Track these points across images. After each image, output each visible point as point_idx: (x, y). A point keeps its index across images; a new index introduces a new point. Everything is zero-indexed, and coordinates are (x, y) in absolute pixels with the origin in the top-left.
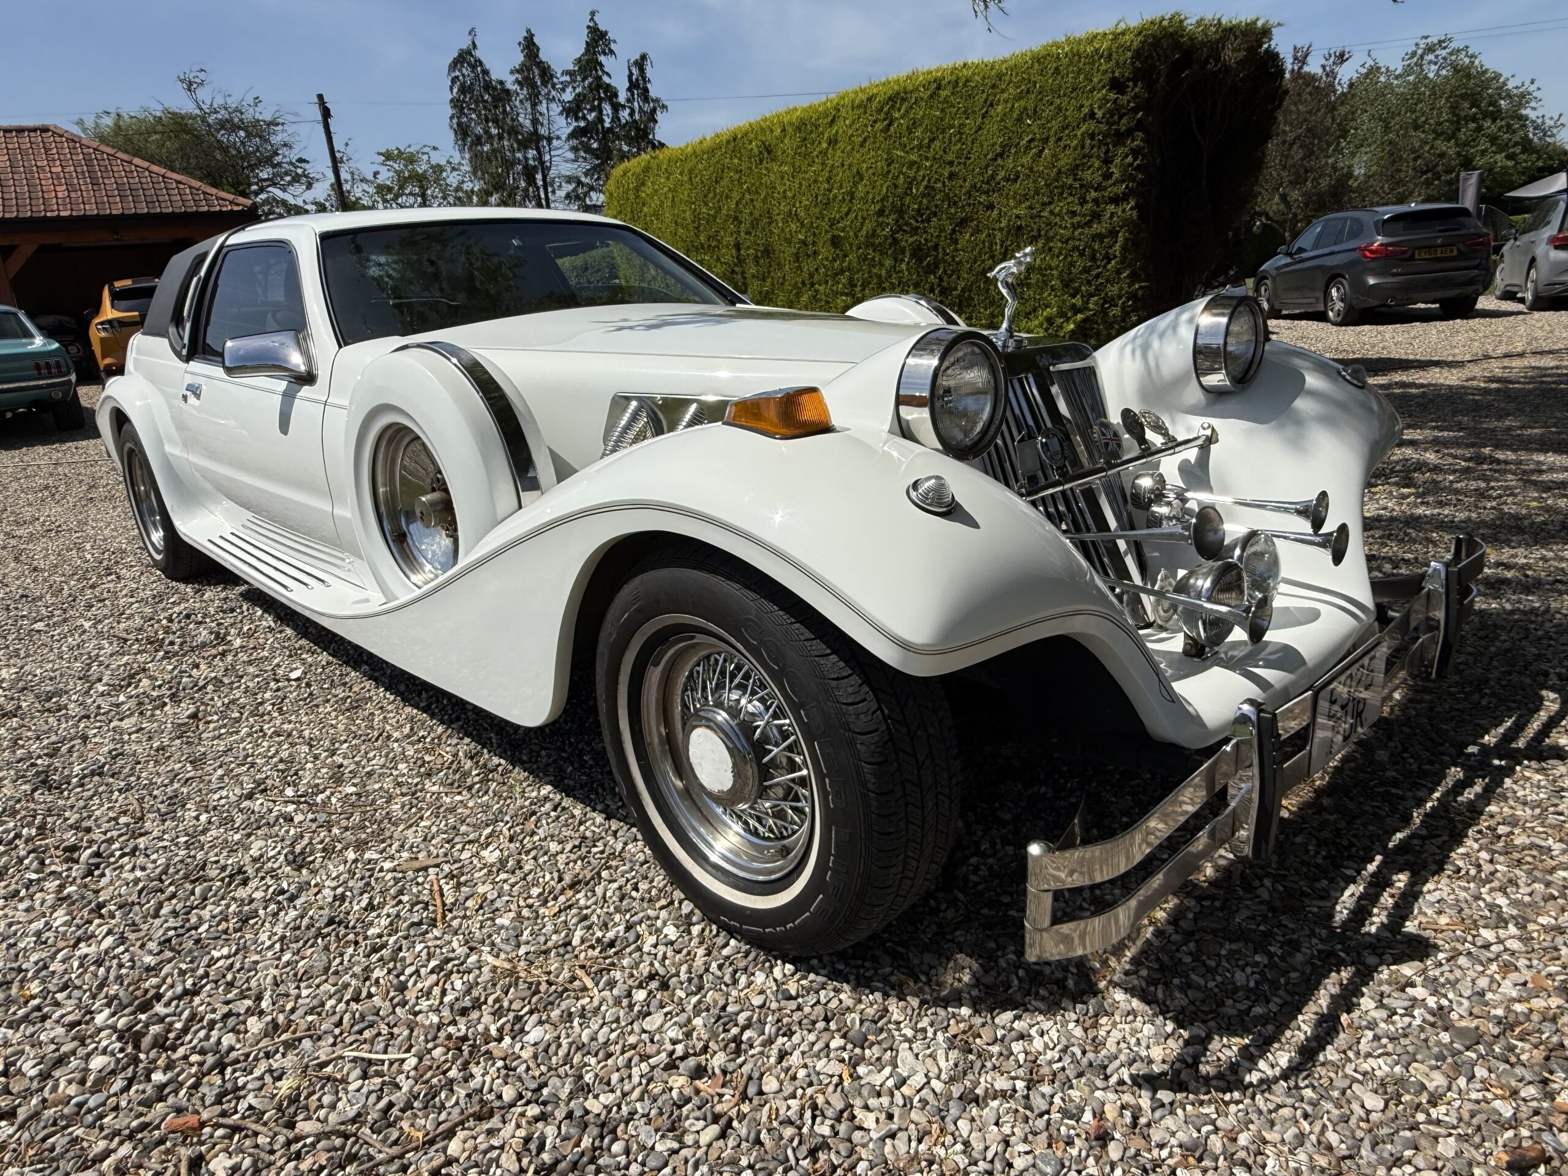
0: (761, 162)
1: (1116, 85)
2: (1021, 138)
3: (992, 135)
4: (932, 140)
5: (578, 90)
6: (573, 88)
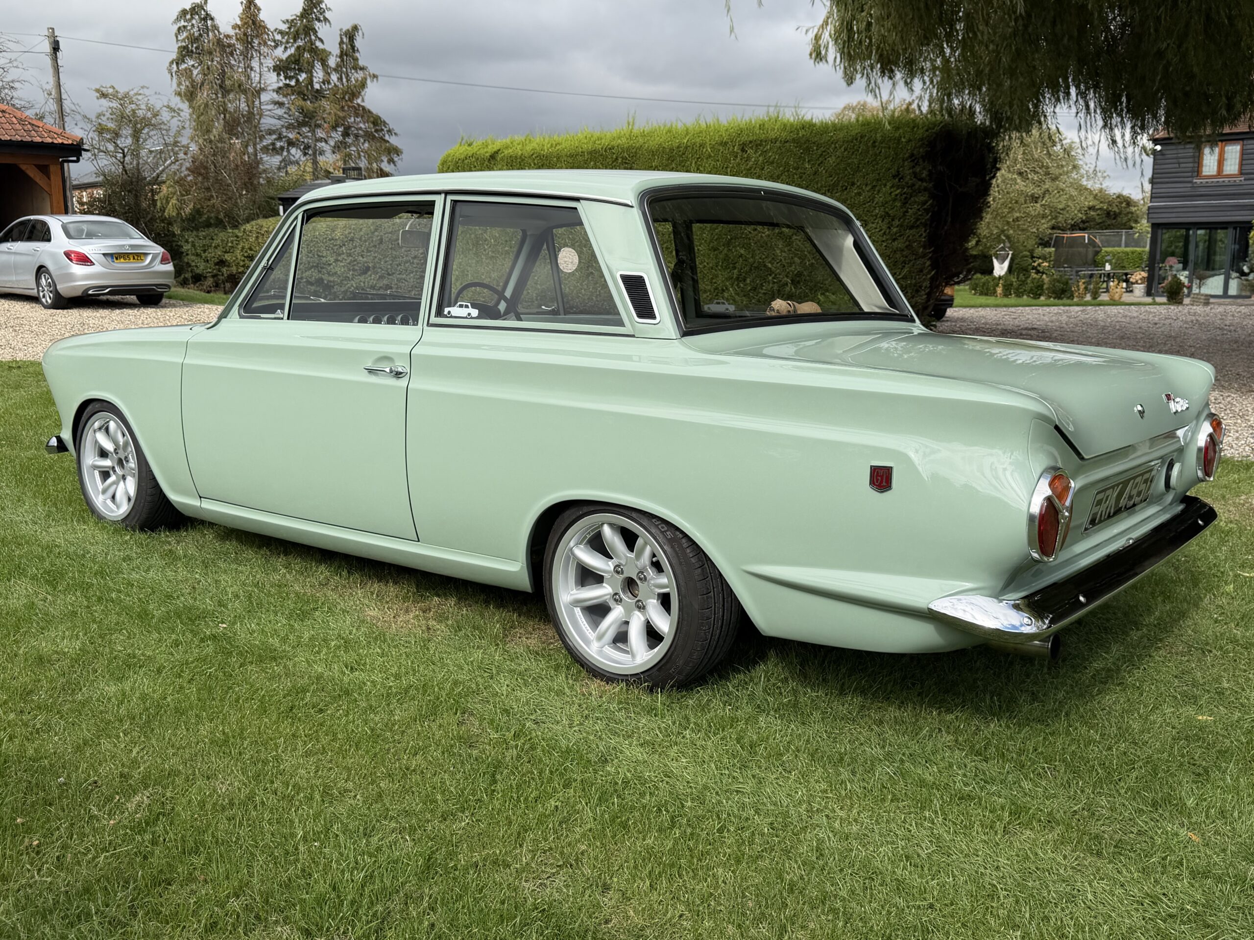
5: (292, 51)
6: (286, 48)
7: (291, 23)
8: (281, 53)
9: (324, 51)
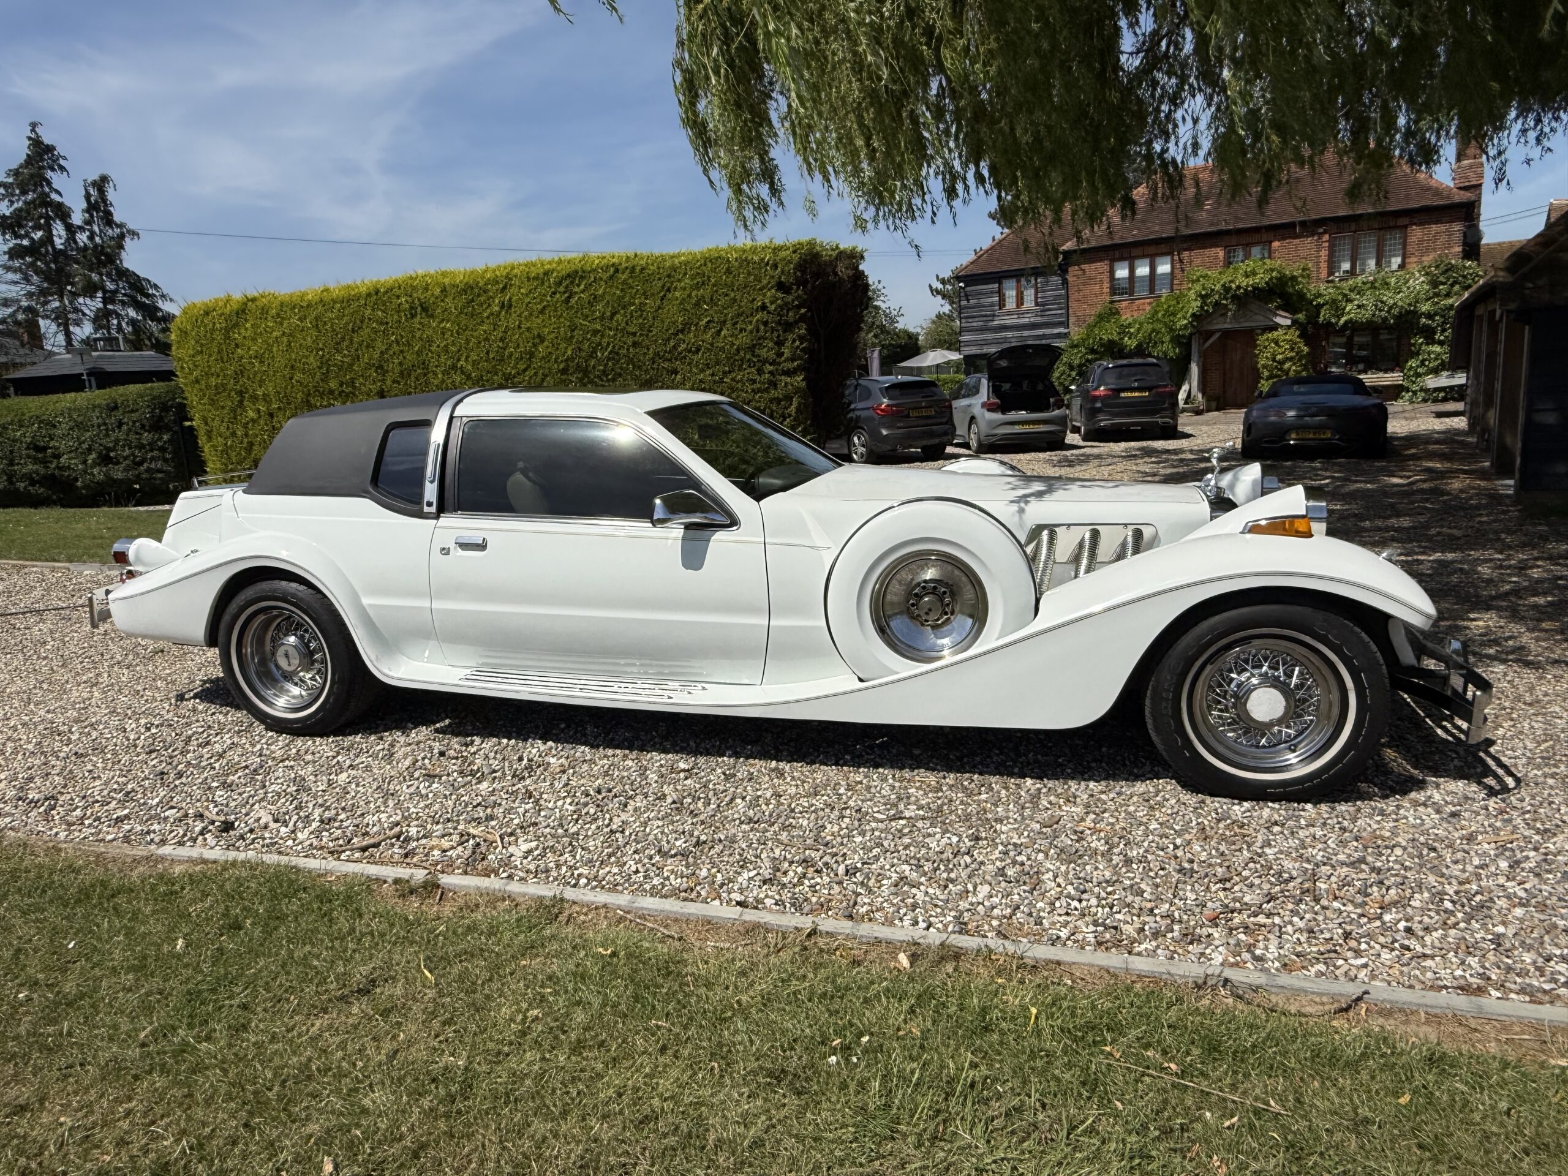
0: (413, 316)
1: (781, 286)
2: (700, 319)
3: (673, 314)
4: (613, 315)
5: (19, 205)
6: (11, 202)
9: (63, 205)
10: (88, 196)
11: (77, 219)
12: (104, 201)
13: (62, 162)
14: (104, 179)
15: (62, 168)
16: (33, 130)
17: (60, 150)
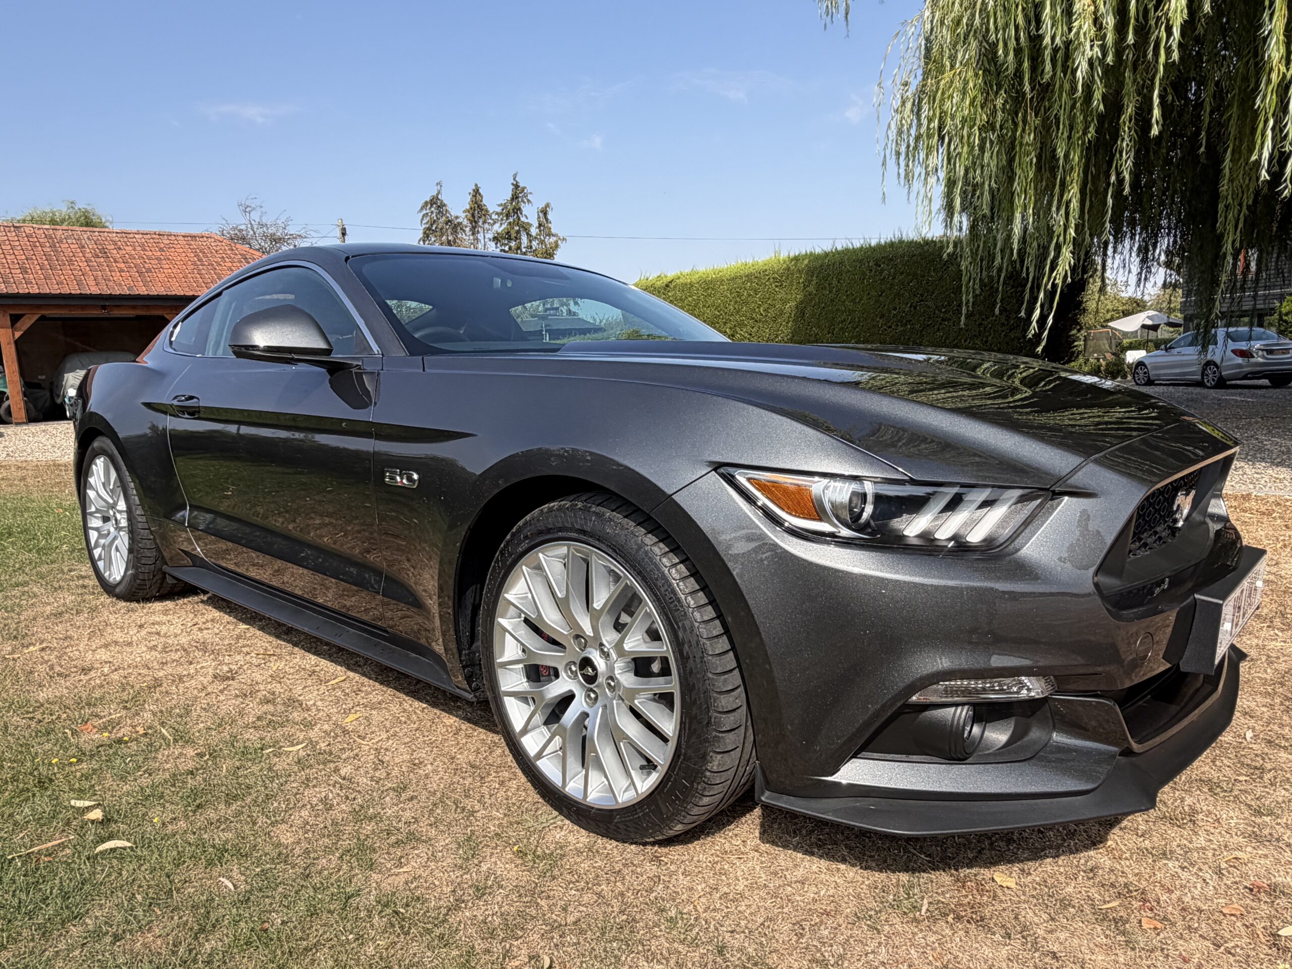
5: (504, 226)
6: (501, 224)
7: (504, 206)
8: (498, 228)
9: (528, 223)
10: (539, 217)
11: (534, 231)
12: (547, 220)
13: (529, 197)
14: (548, 205)
15: (529, 201)
16: (514, 179)
17: (529, 189)
